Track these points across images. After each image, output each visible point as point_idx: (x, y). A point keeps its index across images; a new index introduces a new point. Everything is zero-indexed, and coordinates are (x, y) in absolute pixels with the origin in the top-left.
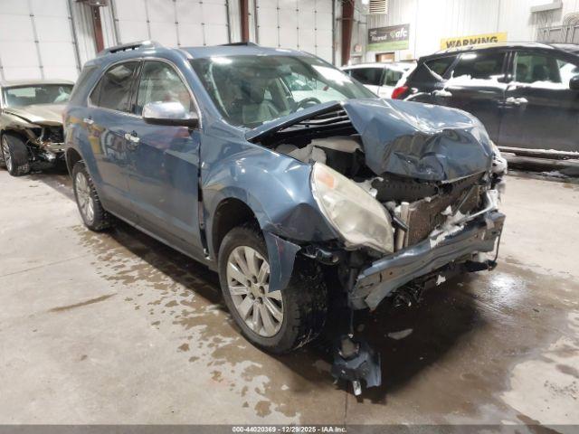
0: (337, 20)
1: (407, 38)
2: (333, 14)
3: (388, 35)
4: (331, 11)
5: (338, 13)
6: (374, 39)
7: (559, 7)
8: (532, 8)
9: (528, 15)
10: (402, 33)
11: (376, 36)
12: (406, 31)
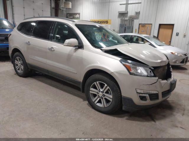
0: (53, 8)
1: (79, 18)
2: (51, 6)
3: (73, 16)
4: (50, 4)
5: (53, 5)
6: (68, 17)
7: (127, 12)
8: (119, 12)
9: (118, 14)
10: (77, 16)
11: (69, 16)
12: (79, 16)
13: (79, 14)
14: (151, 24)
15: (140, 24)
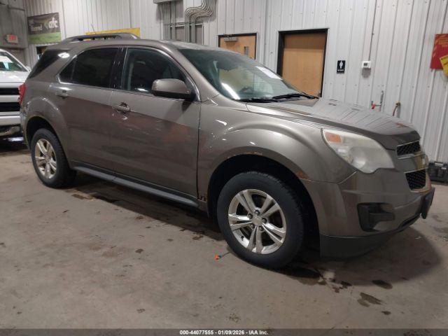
1: (58, 30)
3: (43, 24)
6: (33, 29)
12: (56, 22)
13: (56, 16)
14: (255, 34)
15: (220, 37)
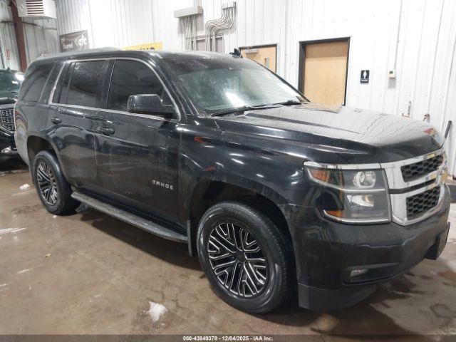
1: (87, 47)
3: (74, 42)
6: (64, 47)
7: (199, 11)
9: (177, 21)
10: (83, 40)
11: (65, 43)
12: (85, 39)
13: (85, 33)
14: (275, 46)
